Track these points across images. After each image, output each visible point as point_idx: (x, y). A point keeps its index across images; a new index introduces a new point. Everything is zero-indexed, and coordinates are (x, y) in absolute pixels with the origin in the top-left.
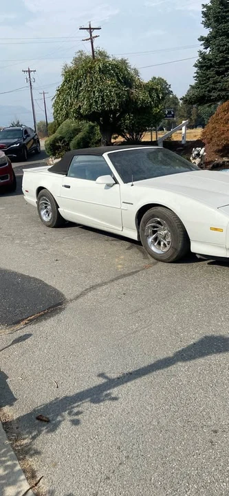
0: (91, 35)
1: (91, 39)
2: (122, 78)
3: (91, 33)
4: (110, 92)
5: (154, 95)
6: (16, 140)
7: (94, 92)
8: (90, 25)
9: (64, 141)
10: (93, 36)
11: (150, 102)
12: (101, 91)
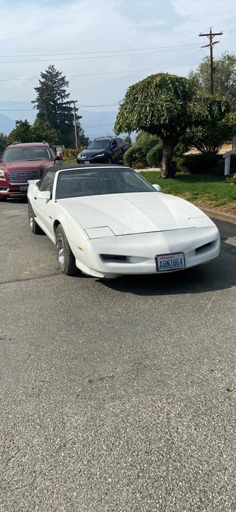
0: (211, 41)
1: (211, 46)
2: (181, 92)
3: (211, 39)
4: (162, 106)
5: (215, 108)
6: (102, 150)
7: (146, 107)
8: (211, 31)
9: (141, 153)
10: (213, 41)
11: (207, 116)
12: (152, 105)
